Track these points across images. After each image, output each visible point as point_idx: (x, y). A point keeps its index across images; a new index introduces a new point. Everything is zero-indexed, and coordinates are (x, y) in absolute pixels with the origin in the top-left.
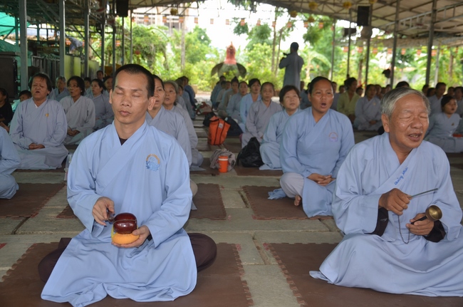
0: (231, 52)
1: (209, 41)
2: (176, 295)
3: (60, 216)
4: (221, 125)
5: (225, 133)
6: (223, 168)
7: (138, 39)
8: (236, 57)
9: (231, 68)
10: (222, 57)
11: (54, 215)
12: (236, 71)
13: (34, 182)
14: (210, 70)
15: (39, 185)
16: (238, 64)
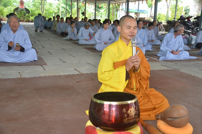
0: (22, 3)
9: (22, 10)
10: (18, 5)
16: (25, 8)
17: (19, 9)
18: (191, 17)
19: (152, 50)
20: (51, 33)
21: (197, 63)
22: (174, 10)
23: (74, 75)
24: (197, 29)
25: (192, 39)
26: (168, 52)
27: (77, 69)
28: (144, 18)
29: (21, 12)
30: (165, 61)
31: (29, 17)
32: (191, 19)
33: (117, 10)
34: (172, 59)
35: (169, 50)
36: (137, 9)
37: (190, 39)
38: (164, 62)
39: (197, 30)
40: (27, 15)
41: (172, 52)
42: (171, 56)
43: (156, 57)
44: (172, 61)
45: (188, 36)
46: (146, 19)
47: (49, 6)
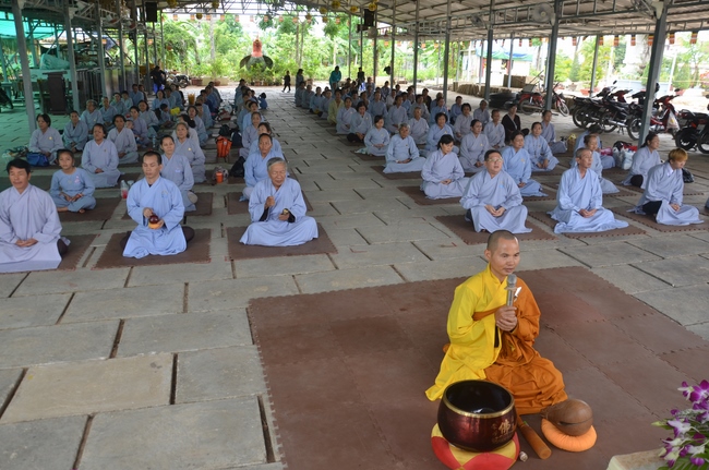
0: (257, 45)
1: (241, 27)
2: (178, 252)
3: (123, 218)
4: (225, 143)
5: (229, 147)
6: (220, 180)
7: (169, 36)
8: (262, 49)
9: (258, 61)
10: (250, 50)
11: (119, 218)
12: (263, 63)
13: (103, 197)
14: (239, 61)
15: (106, 199)
16: (264, 56)
17: (251, 60)
18: (627, 92)
19: (541, 194)
20: (324, 129)
21: (628, 240)
22: (590, 55)
23: (392, 288)
24: (638, 122)
25: (624, 158)
26: (573, 212)
27: (396, 266)
28: (524, 78)
29: (255, 66)
30: (565, 234)
31: (270, 74)
32: (625, 96)
33: (462, 54)
34: (579, 231)
35: (575, 208)
36: (509, 51)
37: (621, 157)
38: (564, 237)
39: (637, 124)
40: (268, 69)
41: (582, 214)
42: (578, 223)
43: (548, 221)
44: (579, 236)
45: (617, 151)
46: (527, 82)
47: (311, 47)
